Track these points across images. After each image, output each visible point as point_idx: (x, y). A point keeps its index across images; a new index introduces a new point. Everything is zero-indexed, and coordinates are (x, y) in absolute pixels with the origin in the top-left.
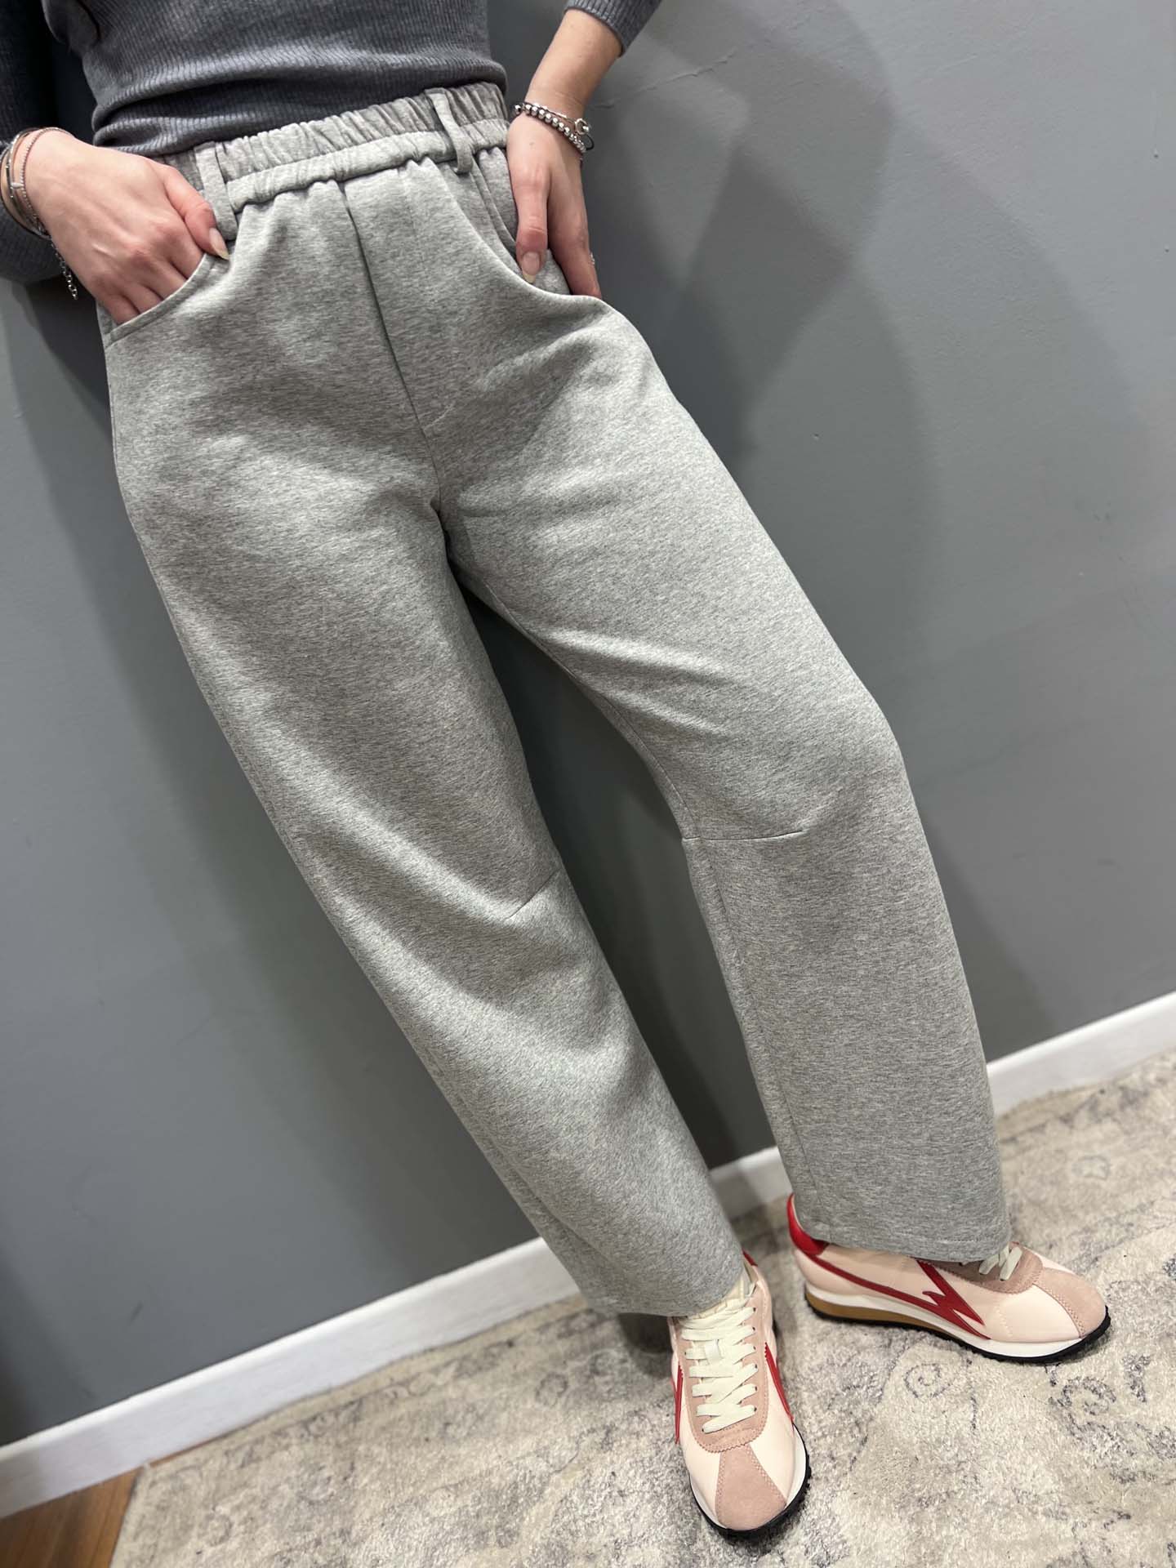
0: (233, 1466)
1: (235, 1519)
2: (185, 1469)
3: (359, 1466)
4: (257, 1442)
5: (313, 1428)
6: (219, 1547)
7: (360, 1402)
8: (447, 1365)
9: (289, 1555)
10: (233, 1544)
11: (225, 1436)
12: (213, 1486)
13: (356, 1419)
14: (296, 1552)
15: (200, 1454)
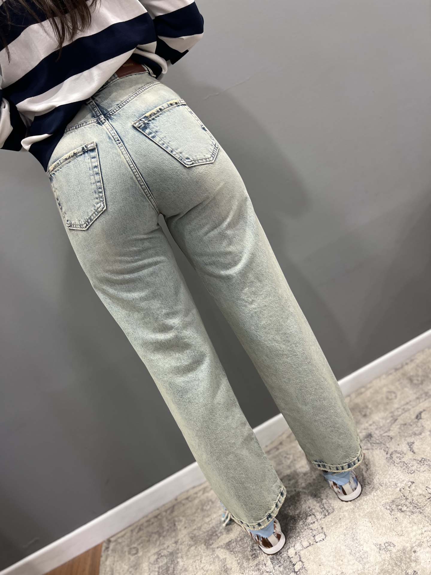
0: (134, 533)
1: (139, 547)
2: (119, 538)
3: (177, 523)
4: (142, 525)
5: (159, 517)
6: (136, 555)
7: (173, 507)
8: (200, 491)
9: (160, 552)
10: (140, 554)
11: (130, 526)
12: (129, 540)
13: (172, 512)
14: (162, 551)
15: (123, 533)
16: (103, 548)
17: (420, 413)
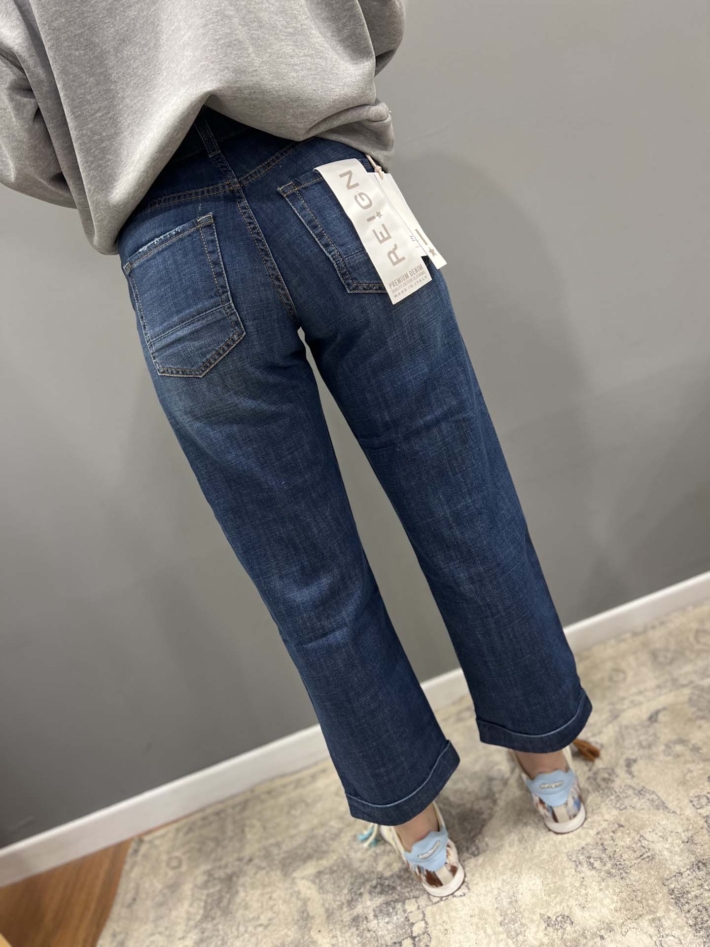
0: (181, 835)
1: (184, 858)
2: (157, 838)
3: (247, 829)
4: (194, 823)
5: (222, 815)
6: (177, 870)
7: (246, 802)
8: (291, 783)
9: (212, 872)
10: (184, 868)
11: (176, 821)
12: (171, 844)
13: (243, 809)
14: (216, 870)
15: (162, 832)
16: (130, 851)
17: (657, 713)
